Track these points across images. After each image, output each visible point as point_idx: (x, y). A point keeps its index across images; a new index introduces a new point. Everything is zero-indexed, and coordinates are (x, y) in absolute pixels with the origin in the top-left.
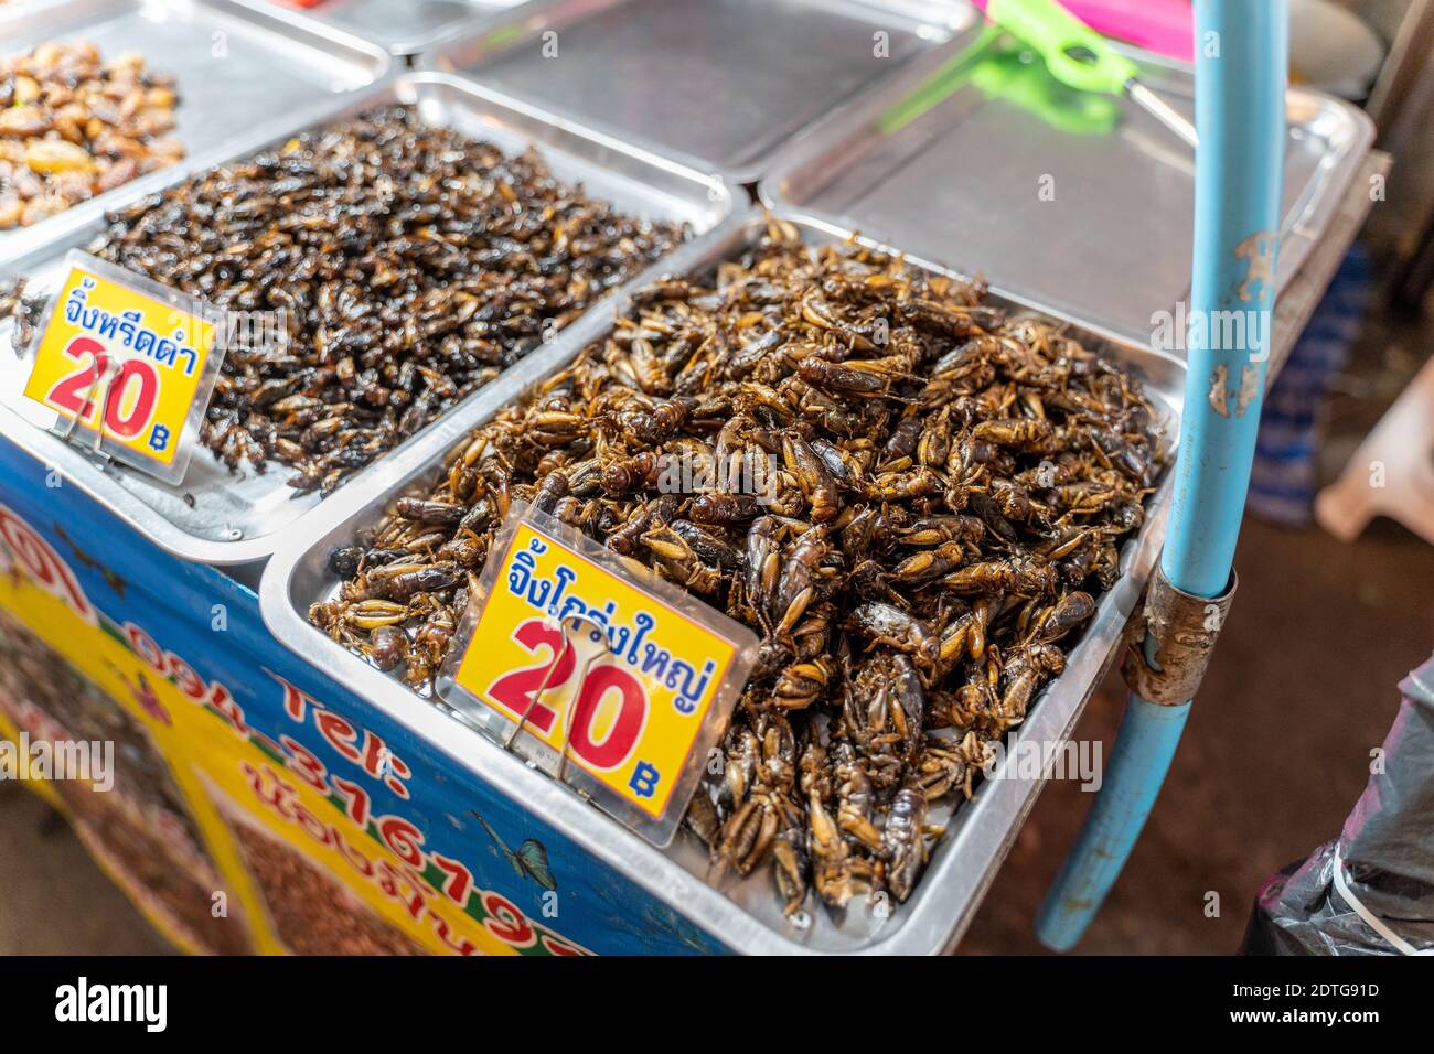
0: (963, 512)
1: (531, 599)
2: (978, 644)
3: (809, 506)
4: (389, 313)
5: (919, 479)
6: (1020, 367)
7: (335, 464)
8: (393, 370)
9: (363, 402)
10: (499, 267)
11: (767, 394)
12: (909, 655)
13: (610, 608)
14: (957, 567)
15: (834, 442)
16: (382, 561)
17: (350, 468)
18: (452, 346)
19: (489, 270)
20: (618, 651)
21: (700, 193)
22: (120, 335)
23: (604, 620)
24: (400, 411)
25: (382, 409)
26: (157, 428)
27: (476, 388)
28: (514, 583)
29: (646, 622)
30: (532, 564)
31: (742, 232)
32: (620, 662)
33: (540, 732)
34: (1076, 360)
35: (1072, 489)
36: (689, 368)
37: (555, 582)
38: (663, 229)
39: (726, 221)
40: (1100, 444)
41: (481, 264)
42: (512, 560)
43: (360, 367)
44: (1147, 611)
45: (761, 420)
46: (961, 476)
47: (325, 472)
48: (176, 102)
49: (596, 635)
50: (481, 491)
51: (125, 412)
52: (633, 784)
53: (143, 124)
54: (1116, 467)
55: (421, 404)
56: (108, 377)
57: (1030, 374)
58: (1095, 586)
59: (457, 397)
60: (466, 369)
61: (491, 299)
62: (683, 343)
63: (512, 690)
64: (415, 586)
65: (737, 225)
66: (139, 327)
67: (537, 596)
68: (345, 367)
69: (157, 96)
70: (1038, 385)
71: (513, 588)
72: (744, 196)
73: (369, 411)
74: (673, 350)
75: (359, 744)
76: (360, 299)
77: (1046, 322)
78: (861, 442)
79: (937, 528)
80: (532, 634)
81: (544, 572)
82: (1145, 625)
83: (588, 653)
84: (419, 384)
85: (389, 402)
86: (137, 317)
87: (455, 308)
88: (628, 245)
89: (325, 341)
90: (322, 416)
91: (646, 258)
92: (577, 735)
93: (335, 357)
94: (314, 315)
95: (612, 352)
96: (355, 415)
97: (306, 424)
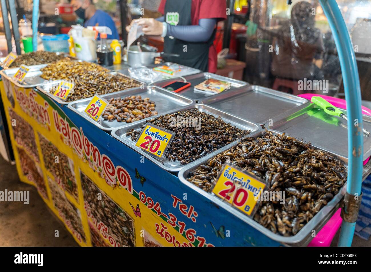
0: (306, 176)
1: (228, 177)
2: (309, 198)
3: (277, 170)
4: (198, 137)
5: (298, 169)
6: (318, 156)
7: (187, 161)
8: (198, 147)
9: (193, 151)
10: (216, 133)
11: (269, 152)
12: (296, 196)
13: (242, 179)
14: (305, 185)
15: (282, 161)
16: (197, 174)
17: (190, 161)
18: (209, 144)
19: (214, 134)
20: (243, 186)
21: (253, 126)
22: (155, 136)
23: (241, 181)
24: (200, 153)
25: (196, 153)
26: (159, 151)
27: (213, 151)
28: (225, 175)
29: (249, 181)
30: (228, 171)
31: (261, 132)
32: (244, 188)
33: (228, 200)
34: (329, 157)
35: (328, 177)
36: (253, 150)
37: (232, 174)
38: (245, 131)
39: (258, 130)
40: (334, 171)
41: (213, 132)
42: (225, 171)
43: (193, 146)
44: (344, 200)
45: (267, 156)
46: (306, 170)
47: (186, 162)
48: (155, 106)
49: (240, 183)
50: (215, 165)
51: (154, 148)
52: (245, 209)
53: (150, 109)
54: (338, 176)
55: (203, 153)
56: (152, 142)
57: (320, 157)
58: (334, 194)
59: (209, 152)
60: (211, 148)
61: (215, 138)
62: (252, 147)
63: (223, 193)
64: (204, 178)
65: (260, 131)
66: (158, 135)
67: (229, 177)
68: (190, 145)
69: (152, 105)
70: (321, 160)
71: (225, 176)
72: (261, 127)
73: (194, 153)
74: (250, 148)
75: (187, 211)
76: (193, 135)
77: (323, 151)
78: (286, 162)
79: (301, 178)
80: (227, 183)
81: (230, 173)
82: (344, 203)
83: (238, 186)
84: (203, 149)
85: (198, 152)
86: (158, 133)
87: (209, 138)
88: (238, 133)
89: (187, 141)
90: (186, 153)
91: (242, 135)
92: (235, 201)
93: (189, 143)
94: (185, 137)
95: (237, 148)
96: (191, 153)
97: (183, 154)
